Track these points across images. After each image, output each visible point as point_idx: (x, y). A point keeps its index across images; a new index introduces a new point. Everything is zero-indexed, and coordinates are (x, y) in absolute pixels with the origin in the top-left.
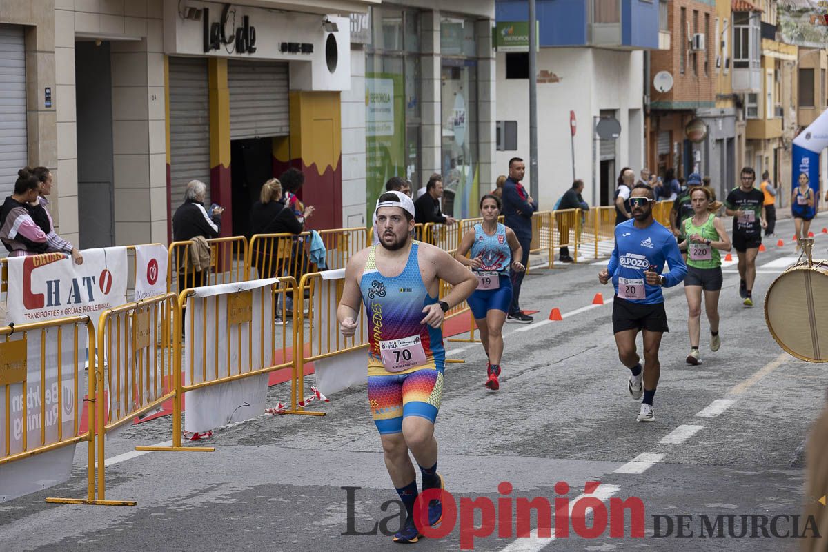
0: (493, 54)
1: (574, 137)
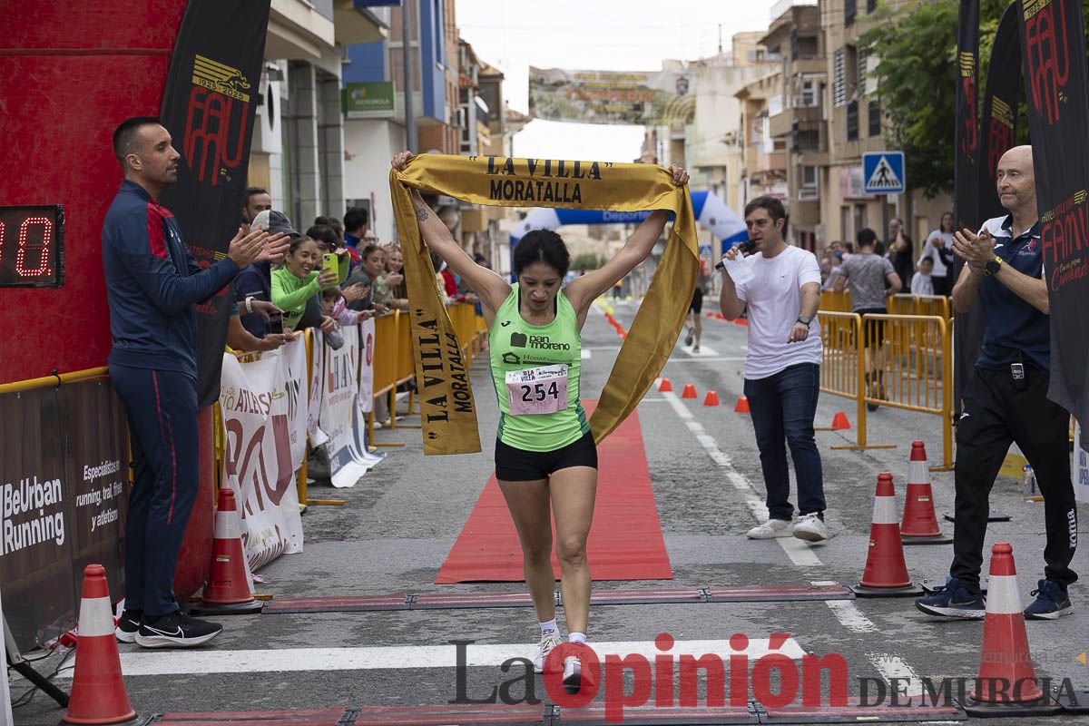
0: (342, 122)
1: (376, 223)
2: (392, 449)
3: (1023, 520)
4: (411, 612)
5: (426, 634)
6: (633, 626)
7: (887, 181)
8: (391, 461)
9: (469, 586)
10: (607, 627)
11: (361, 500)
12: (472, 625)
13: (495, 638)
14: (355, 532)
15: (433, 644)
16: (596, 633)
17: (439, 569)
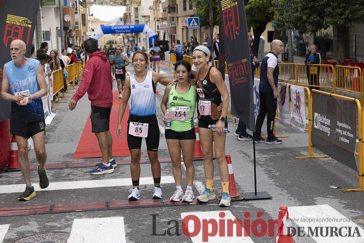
0: (41, 9)
2: (59, 110)
3: (233, 132)
4: (67, 169)
5: (71, 177)
6: (128, 173)
7: (194, 25)
8: (59, 115)
9: (83, 159)
10: (122, 173)
11: (51, 129)
12: (84, 173)
13: (91, 178)
14: (50, 140)
15: (74, 180)
16: (118, 176)
17: (74, 154)
